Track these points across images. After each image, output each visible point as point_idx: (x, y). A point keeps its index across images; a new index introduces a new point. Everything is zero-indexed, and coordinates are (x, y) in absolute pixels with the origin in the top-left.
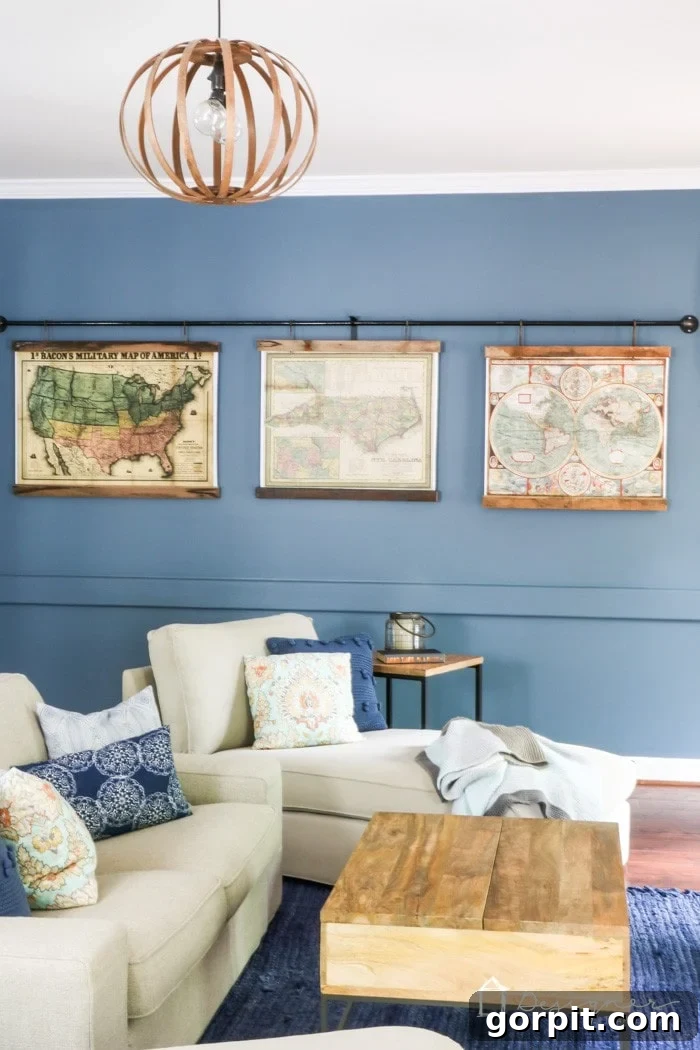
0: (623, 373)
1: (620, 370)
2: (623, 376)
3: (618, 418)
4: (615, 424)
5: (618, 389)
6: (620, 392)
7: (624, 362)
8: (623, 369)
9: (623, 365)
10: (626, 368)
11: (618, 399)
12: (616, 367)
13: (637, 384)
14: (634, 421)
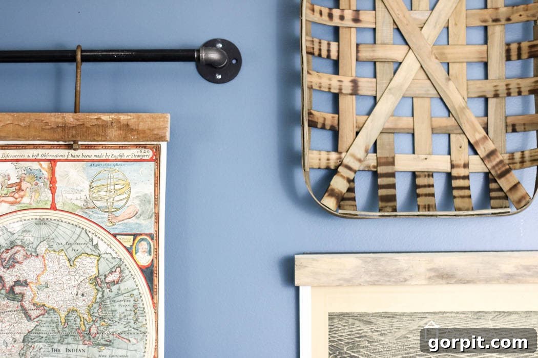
0: (53, 180)
1: (46, 174)
2: (53, 190)
3: (41, 298)
4: (34, 313)
5: (41, 222)
6: (45, 230)
7: (53, 153)
8: (53, 172)
9: (53, 162)
10: (60, 167)
11: (42, 249)
12: (35, 166)
13: (86, 210)
14: (82, 305)
